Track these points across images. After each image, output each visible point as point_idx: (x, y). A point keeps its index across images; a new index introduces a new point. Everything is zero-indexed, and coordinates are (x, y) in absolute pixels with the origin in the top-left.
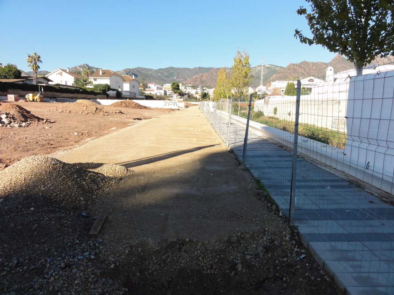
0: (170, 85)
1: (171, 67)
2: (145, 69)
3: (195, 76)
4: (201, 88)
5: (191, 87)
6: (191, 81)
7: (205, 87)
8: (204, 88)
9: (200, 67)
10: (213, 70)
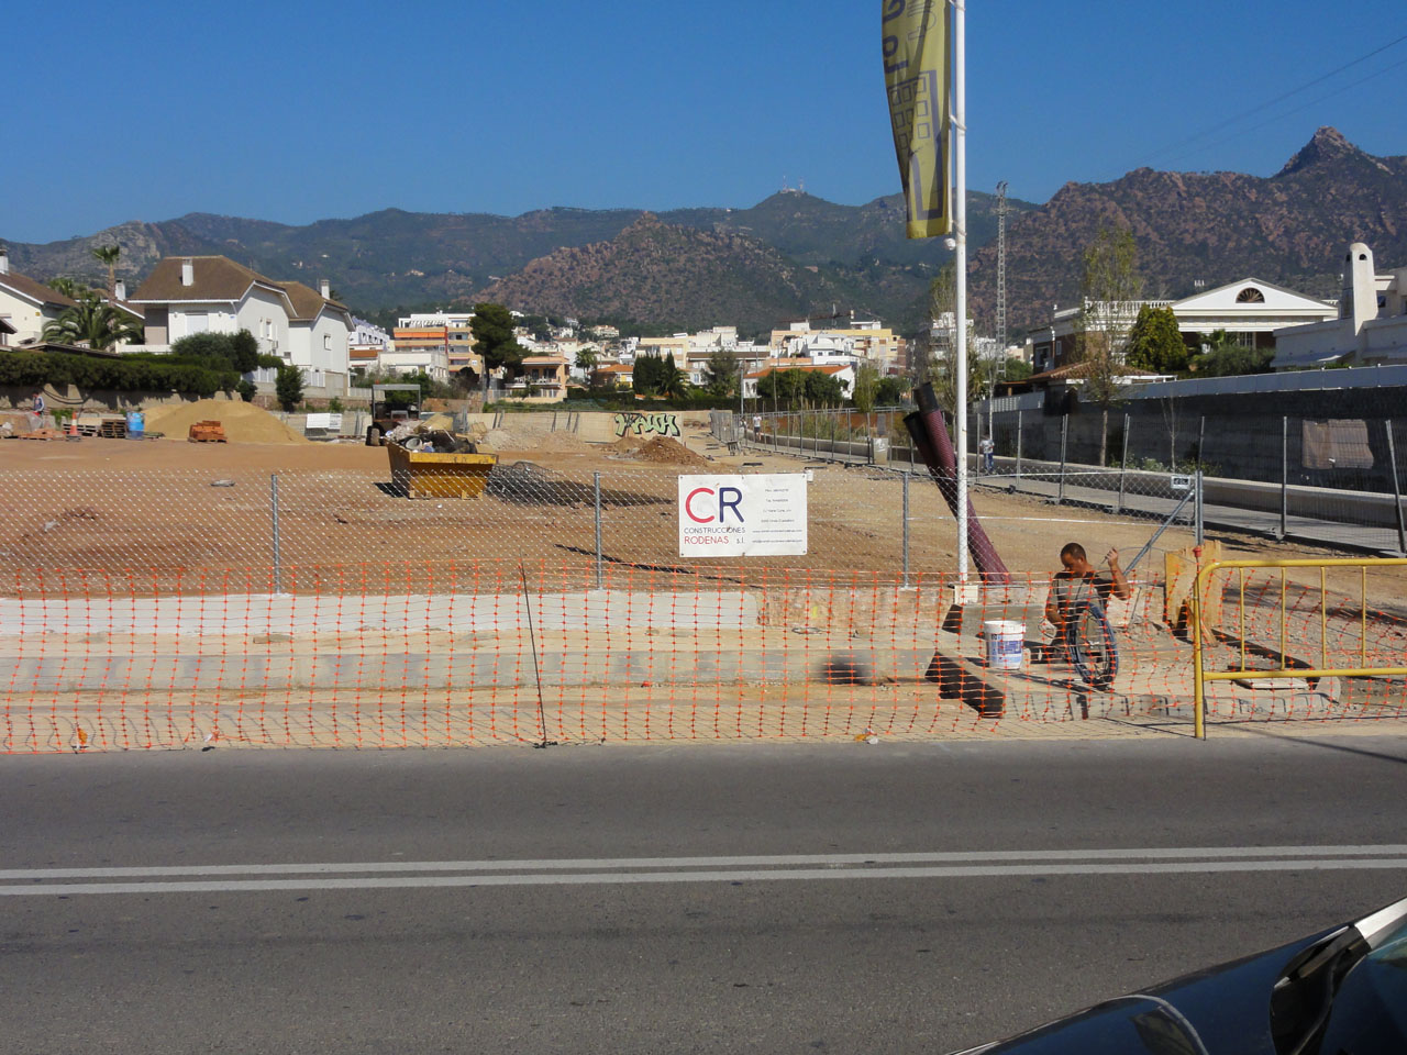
3: (534, 263)
8: (598, 330)
10: (639, 223)
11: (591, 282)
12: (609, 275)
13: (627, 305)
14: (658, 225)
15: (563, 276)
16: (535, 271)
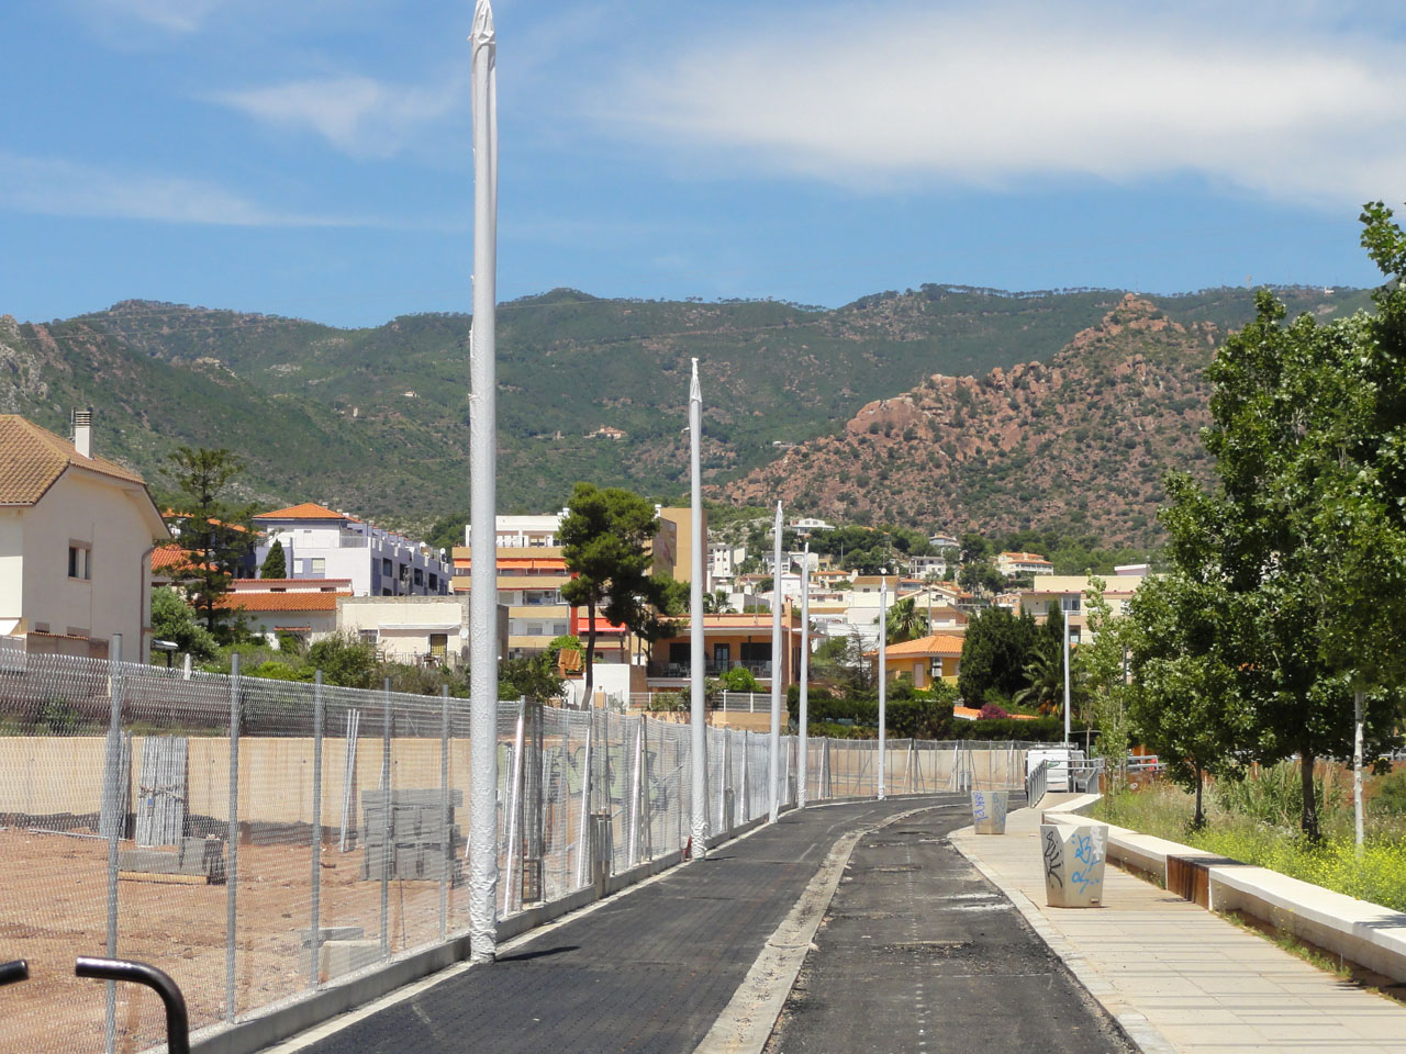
0: (552, 523)
1: (559, 294)
2: (225, 329)
3: (871, 411)
4: (950, 559)
5: (824, 544)
6: (821, 476)
7: (1015, 547)
8: (1006, 565)
9: (932, 292)
10: (1115, 321)
11: (1002, 454)
12: (1044, 438)
13: (1083, 506)
14: (1158, 325)
15: (937, 439)
16: (874, 431)
